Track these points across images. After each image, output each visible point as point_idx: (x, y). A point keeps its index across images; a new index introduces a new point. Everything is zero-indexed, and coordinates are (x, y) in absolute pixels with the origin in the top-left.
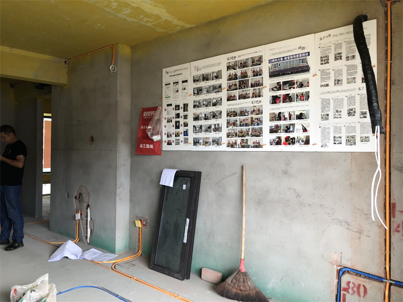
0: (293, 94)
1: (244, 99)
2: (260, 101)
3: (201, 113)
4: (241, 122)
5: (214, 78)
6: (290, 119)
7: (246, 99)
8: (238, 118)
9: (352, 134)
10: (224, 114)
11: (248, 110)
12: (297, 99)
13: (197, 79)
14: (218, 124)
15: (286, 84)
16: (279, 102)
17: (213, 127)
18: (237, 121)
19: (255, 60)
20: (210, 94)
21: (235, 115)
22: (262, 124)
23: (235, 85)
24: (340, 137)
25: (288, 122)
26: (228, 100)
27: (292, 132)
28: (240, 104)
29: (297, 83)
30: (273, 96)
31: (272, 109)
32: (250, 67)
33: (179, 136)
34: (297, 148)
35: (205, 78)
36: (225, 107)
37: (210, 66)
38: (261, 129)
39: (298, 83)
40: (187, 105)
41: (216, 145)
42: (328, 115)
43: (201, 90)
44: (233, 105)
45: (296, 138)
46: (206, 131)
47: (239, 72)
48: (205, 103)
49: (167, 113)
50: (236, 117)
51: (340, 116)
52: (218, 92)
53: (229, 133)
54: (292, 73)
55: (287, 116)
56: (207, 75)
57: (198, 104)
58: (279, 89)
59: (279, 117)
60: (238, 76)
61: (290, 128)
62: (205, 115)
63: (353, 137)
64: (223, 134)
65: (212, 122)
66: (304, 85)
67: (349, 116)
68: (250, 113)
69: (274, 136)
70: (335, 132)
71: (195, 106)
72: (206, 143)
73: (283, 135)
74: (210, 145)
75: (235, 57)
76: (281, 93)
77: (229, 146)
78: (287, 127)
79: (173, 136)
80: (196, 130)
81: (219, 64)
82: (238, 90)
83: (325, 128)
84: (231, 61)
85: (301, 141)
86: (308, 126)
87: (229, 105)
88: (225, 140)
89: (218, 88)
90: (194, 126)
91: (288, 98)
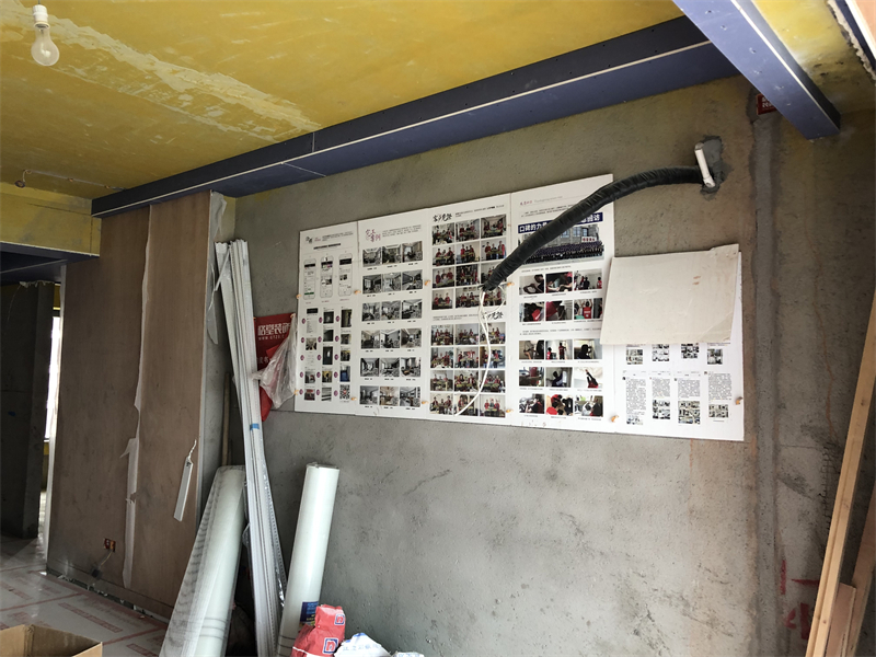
0: (569, 303)
1: (467, 306)
2: (500, 314)
3: (378, 333)
4: (461, 357)
5: (406, 258)
6: (562, 357)
7: (472, 308)
8: (454, 347)
9: (691, 399)
10: (426, 338)
11: (475, 332)
12: (575, 313)
13: (372, 257)
14: (413, 359)
15: (553, 281)
16: (540, 319)
17: (402, 364)
18: (452, 354)
19: (492, 224)
20: (397, 292)
21: (449, 341)
22: (504, 365)
23: (450, 275)
24: (667, 404)
25: (557, 364)
26: (435, 306)
27: (565, 385)
28: (460, 317)
29: (576, 278)
30: (526, 305)
31: (525, 333)
32: (480, 239)
33: (330, 380)
34: (576, 422)
35: (389, 256)
36: (428, 321)
37: (399, 231)
38: (502, 375)
39: (579, 280)
40: (350, 312)
41: (407, 405)
42: (640, 353)
43: (379, 282)
44: (445, 318)
45: (575, 400)
46: (388, 372)
47: (457, 247)
48: (386, 310)
49: (305, 329)
50: (451, 346)
51: (665, 357)
52: (414, 288)
53: (436, 380)
54: (566, 257)
55: (555, 350)
56: (392, 250)
57: (371, 311)
58: (540, 290)
59: (539, 350)
60: (455, 257)
61: (561, 377)
62: (386, 336)
63: (694, 405)
64: (422, 382)
65: (401, 353)
66: (591, 285)
67: (685, 357)
68: (478, 337)
69: (529, 392)
70: (655, 391)
71: (365, 317)
72: (387, 400)
73: (548, 393)
74: (395, 404)
75: (450, 216)
76: (544, 298)
77: (434, 409)
78: (555, 374)
79: (319, 380)
80: (366, 369)
81: (417, 228)
82: (454, 288)
83: (636, 381)
84: (441, 223)
85: (584, 408)
86: (600, 375)
87: (437, 318)
88: (427, 395)
89: (414, 281)
90: (363, 360)
91: (557, 312)
